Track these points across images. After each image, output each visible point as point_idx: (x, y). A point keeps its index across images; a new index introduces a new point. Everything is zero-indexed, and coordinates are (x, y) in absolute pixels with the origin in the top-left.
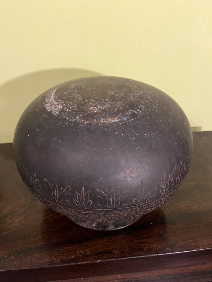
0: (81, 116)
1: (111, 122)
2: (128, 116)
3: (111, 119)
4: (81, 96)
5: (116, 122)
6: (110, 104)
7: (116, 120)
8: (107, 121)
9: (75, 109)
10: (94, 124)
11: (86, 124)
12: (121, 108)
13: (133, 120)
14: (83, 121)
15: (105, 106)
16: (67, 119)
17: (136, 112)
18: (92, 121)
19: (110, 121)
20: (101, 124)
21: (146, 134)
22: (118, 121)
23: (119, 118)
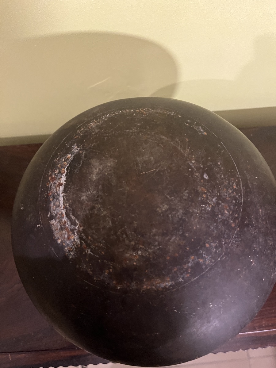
0: (111, 270)
1: (159, 287)
2: (188, 273)
3: (160, 281)
4: (110, 216)
5: (167, 287)
6: (159, 245)
7: (167, 284)
8: (153, 286)
9: (101, 252)
10: (132, 292)
11: (120, 289)
12: (177, 255)
13: (195, 280)
14: (114, 282)
15: (151, 249)
16: (89, 274)
17: (201, 261)
18: (128, 284)
19: (158, 285)
20: (143, 291)
21: (211, 305)
22: (171, 286)
23: (172, 280)
